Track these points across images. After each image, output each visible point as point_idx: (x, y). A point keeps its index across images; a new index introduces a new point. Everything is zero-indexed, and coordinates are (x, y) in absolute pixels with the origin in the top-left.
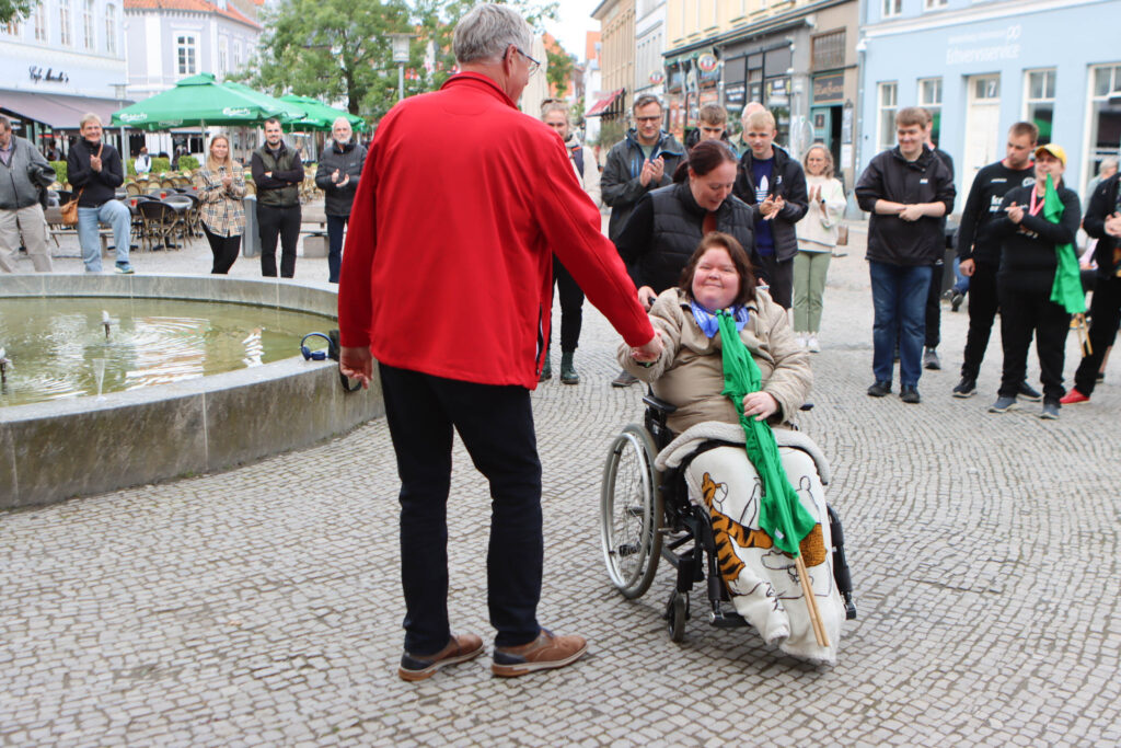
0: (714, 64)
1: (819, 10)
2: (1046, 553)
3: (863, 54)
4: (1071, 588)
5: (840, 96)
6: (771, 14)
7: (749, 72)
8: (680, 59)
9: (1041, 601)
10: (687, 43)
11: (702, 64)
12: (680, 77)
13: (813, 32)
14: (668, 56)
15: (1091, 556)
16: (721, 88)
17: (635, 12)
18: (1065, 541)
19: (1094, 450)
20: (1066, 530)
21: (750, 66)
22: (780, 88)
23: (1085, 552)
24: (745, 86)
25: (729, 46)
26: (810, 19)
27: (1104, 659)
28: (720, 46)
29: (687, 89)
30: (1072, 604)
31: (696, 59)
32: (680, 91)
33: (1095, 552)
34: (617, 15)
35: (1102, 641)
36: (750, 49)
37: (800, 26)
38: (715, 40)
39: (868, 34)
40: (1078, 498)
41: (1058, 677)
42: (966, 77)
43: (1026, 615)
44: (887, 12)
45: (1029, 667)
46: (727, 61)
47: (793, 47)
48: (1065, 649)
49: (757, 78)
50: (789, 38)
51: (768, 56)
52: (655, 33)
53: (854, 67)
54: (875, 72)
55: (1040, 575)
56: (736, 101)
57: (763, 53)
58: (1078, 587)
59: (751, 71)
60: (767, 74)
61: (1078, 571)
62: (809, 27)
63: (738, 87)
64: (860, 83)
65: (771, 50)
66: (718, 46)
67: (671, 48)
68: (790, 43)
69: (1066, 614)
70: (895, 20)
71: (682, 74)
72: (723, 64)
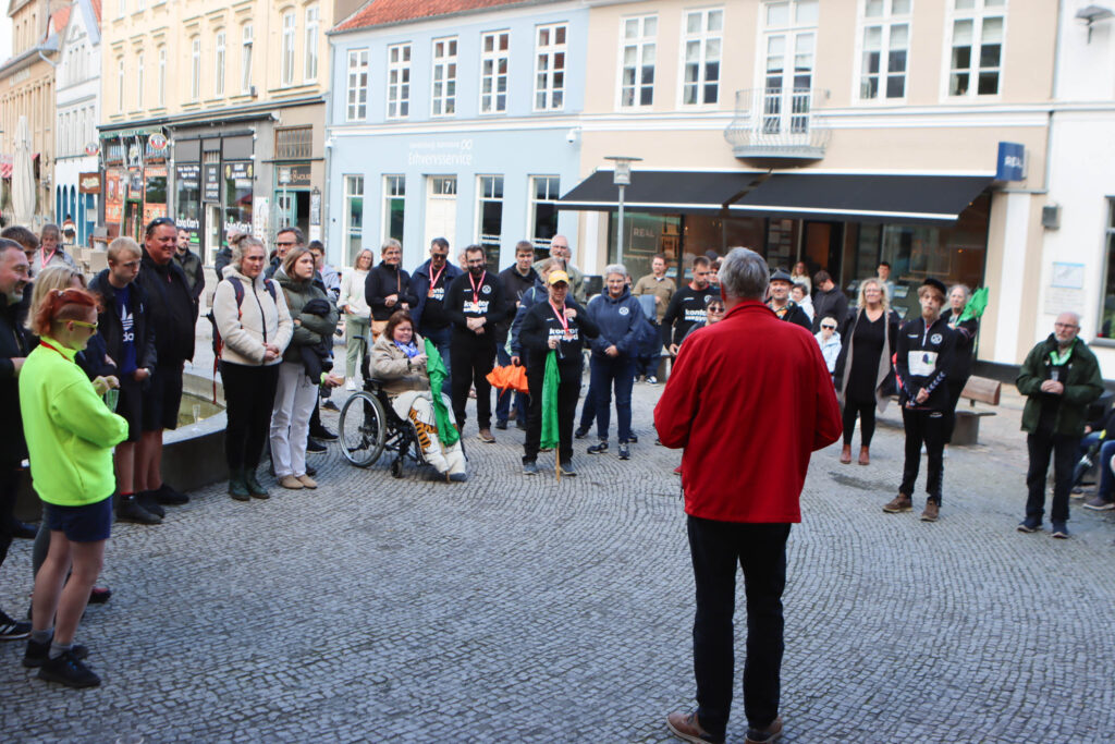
0: (164, 143)
1: (283, 107)
3: (330, 149)
5: (308, 183)
6: (229, 105)
7: (203, 153)
8: (122, 134)
10: (128, 119)
11: (153, 142)
12: (118, 152)
13: (277, 125)
14: (102, 129)
16: (172, 165)
17: (54, 81)
21: (206, 148)
22: (240, 171)
24: (200, 166)
25: (179, 128)
26: (275, 114)
28: (171, 127)
29: (128, 162)
31: (145, 139)
32: (121, 165)
34: (29, 79)
36: (205, 132)
37: (266, 119)
38: (165, 121)
39: (334, 134)
42: (426, 176)
44: (352, 116)
46: (176, 141)
47: (255, 136)
49: (213, 160)
50: (252, 128)
51: (225, 141)
52: (86, 105)
53: (322, 159)
54: (341, 166)
56: (188, 179)
57: (221, 138)
59: (206, 153)
60: (225, 156)
62: (273, 120)
63: (192, 166)
64: (327, 175)
65: (231, 136)
66: (167, 126)
67: (108, 122)
68: (253, 133)
70: (359, 124)
71: (123, 148)
72: (173, 144)
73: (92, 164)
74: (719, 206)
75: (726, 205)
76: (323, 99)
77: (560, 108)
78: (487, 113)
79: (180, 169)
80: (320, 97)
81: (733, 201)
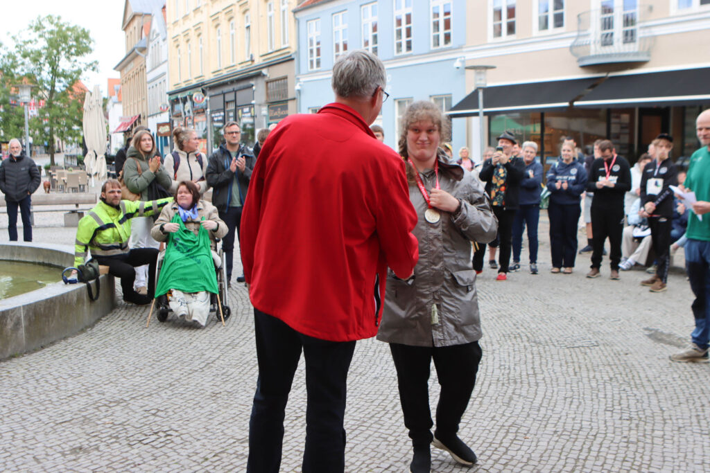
0: (203, 99)
1: (270, 66)
2: (492, 345)
3: (299, 91)
4: (511, 358)
6: (239, 68)
7: (226, 103)
8: (179, 96)
9: (501, 365)
10: (183, 86)
11: (196, 98)
12: (179, 107)
13: (266, 79)
14: (170, 94)
15: (513, 344)
16: (209, 113)
17: (145, 67)
18: (499, 339)
19: (491, 298)
20: (497, 335)
21: (227, 100)
22: (247, 113)
23: (510, 343)
24: (224, 112)
25: (212, 88)
26: (264, 71)
27: (540, 384)
28: (206, 88)
29: (185, 114)
30: (515, 365)
31: (191, 97)
32: (181, 116)
33: (514, 342)
34: (133, 68)
35: (536, 377)
36: (226, 89)
37: (259, 75)
38: (203, 84)
39: (301, 80)
40: (494, 320)
41: (524, 393)
43: (497, 372)
44: (312, 67)
45: (510, 392)
46: (211, 97)
47: (254, 88)
48: (521, 382)
49: (231, 107)
50: (252, 82)
51: (238, 93)
52: (161, 80)
53: (294, 99)
54: (307, 102)
55: (495, 355)
56: (218, 121)
57: (235, 91)
58: (514, 358)
59: (227, 103)
60: (238, 104)
61: (511, 351)
62: (264, 76)
63: (219, 112)
64: (299, 109)
65: (240, 89)
66: (205, 87)
67: (173, 89)
68: (253, 86)
69: (514, 369)
70: (317, 72)
71: (181, 105)
72: (208, 99)
73: (165, 118)
74: (566, 104)
75: (571, 103)
76: (293, 57)
77: (449, 45)
78: (400, 54)
79: (213, 115)
80: (290, 56)
81: (577, 100)
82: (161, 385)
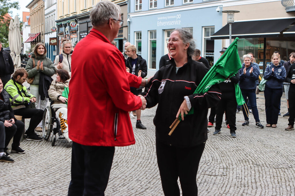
0: (76, 25)
2: (233, 166)
3: (129, 22)
4: (243, 173)
5: (122, 36)
8: (63, 23)
9: (237, 177)
10: (65, 17)
11: (72, 24)
12: (62, 29)
14: (57, 22)
15: (244, 165)
16: (79, 33)
17: (44, 6)
18: (236, 162)
20: (235, 160)
23: (242, 165)
24: (87, 33)
27: (258, 188)
28: (78, 19)
29: (65, 33)
30: (245, 177)
31: (69, 23)
32: (63, 34)
33: (245, 164)
34: (37, 7)
35: (256, 184)
36: (88, 20)
38: (76, 17)
39: (131, 16)
40: (234, 152)
41: (249, 192)
42: (164, 30)
43: (235, 180)
44: (137, 9)
45: (241, 191)
46: (80, 24)
48: (248, 186)
52: (53, 14)
53: (127, 26)
54: (134, 28)
55: (234, 171)
58: (245, 173)
59: (89, 27)
61: (243, 169)
63: (85, 33)
64: (129, 32)
66: (76, 18)
67: (59, 19)
69: (244, 179)
70: (139, 12)
71: (63, 28)
72: (79, 25)
73: (54, 35)
74: (279, 33)
75: (281, 32)
76: (126, 3)
78: (186, 3)
79: (81, 34)
80: (125, 2)
81: (285, 31)
82: (49, 182)
